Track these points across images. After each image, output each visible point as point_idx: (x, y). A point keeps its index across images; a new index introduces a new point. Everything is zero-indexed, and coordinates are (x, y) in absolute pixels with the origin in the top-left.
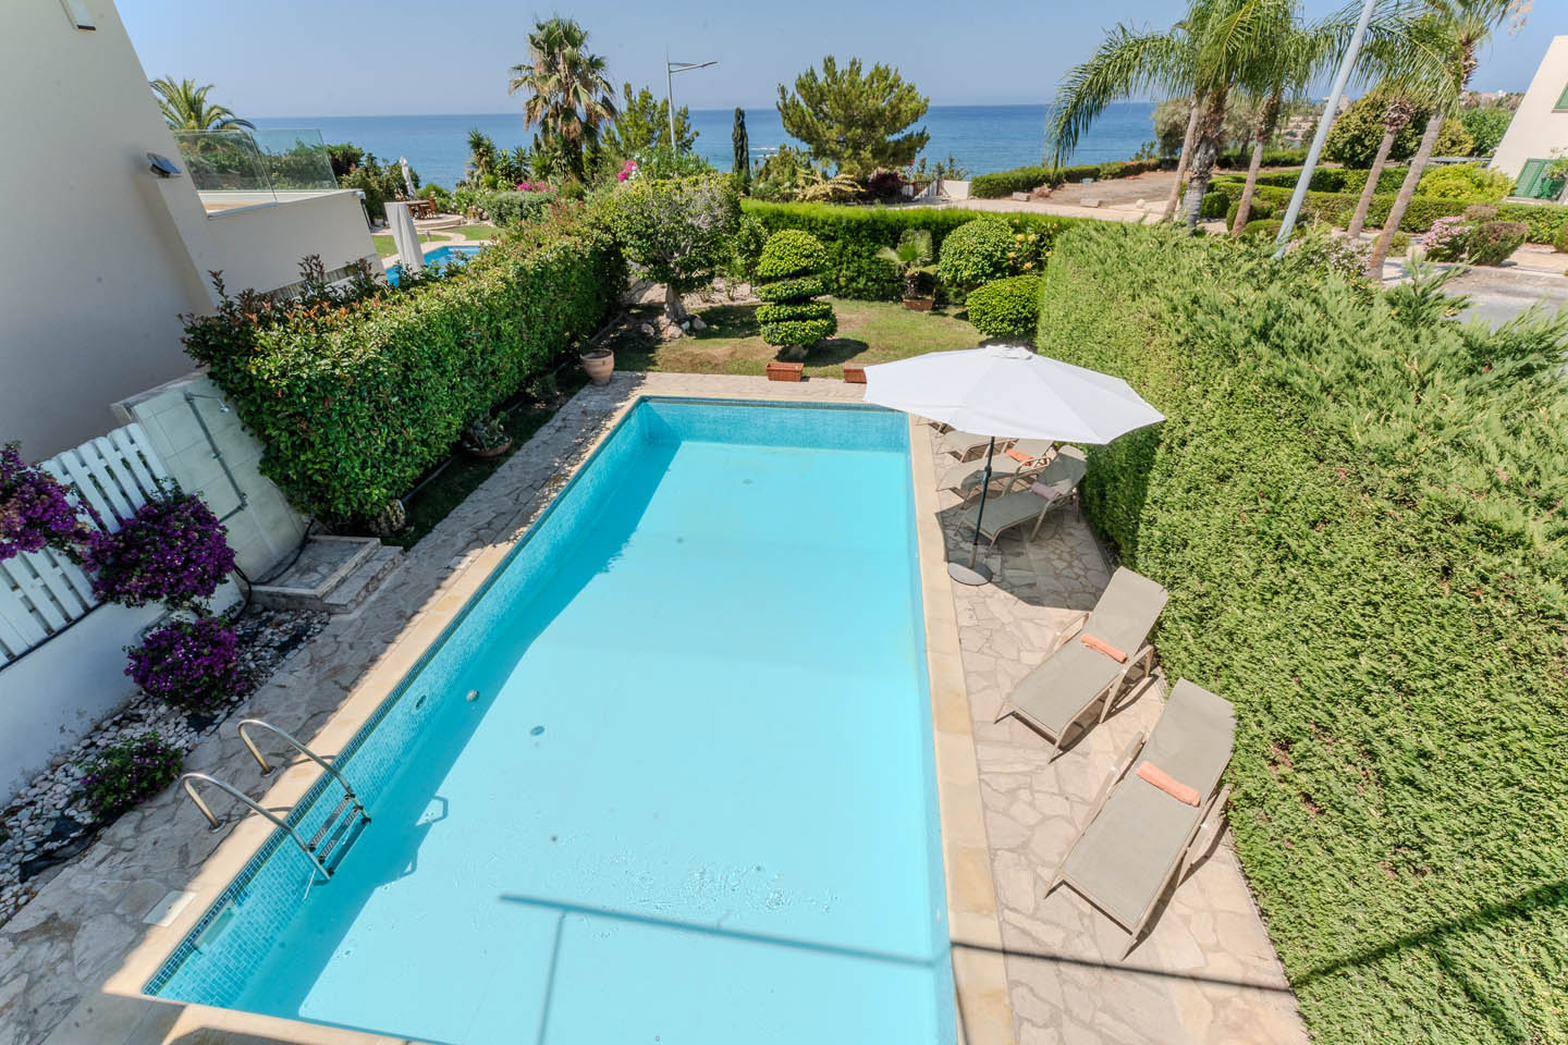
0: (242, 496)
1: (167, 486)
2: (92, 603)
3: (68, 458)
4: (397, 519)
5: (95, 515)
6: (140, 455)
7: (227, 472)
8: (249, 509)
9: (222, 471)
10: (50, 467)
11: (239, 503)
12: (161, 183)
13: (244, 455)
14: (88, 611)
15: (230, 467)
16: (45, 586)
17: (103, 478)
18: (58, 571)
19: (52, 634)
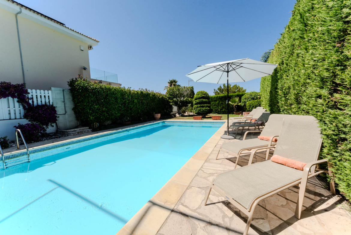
0: (66, 112)
1: (51, 104)
2: (22, 117)
3: (34, 91)
4: (96, 126)
5: (33, 102)
6: (49, 96)
7: (65, 107)
8: (66, 115)
9: (64, 106)
10: (29, 91)
11: (65, 113)
12: (84, 70)
13: (70, 105)
14: (21, 118)
15: (66, 106)
16: (15, 110)
17: (39, 97)
18: (19, 109)
19: (10, 119)
